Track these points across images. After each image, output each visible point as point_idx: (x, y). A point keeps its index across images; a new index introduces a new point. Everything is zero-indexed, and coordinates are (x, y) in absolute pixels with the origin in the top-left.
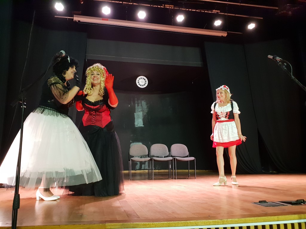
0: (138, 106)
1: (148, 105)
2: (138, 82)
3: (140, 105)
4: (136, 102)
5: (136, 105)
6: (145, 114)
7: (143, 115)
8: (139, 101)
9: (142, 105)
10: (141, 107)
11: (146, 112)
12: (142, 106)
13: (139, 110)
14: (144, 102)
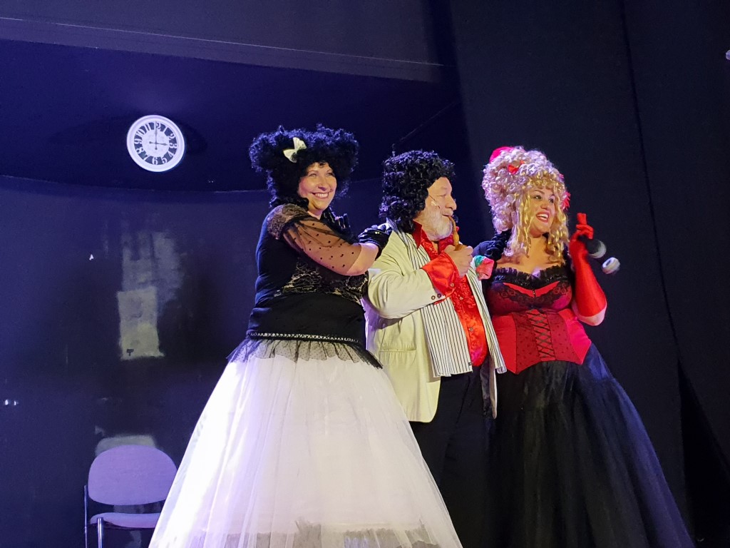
0: (136, 257)
1: (185, 254)
2: (138, 146)
3: (144, 252)
4: (126, 238)
5: (127, 254)
6: (170, 296)
7: (159, 304)
8: (142, 236)
9: (157, 255)
10: (149, 263)
11: (176, 286)
12: (153, 256)
13: (142, 280)
14: (166, 238)
